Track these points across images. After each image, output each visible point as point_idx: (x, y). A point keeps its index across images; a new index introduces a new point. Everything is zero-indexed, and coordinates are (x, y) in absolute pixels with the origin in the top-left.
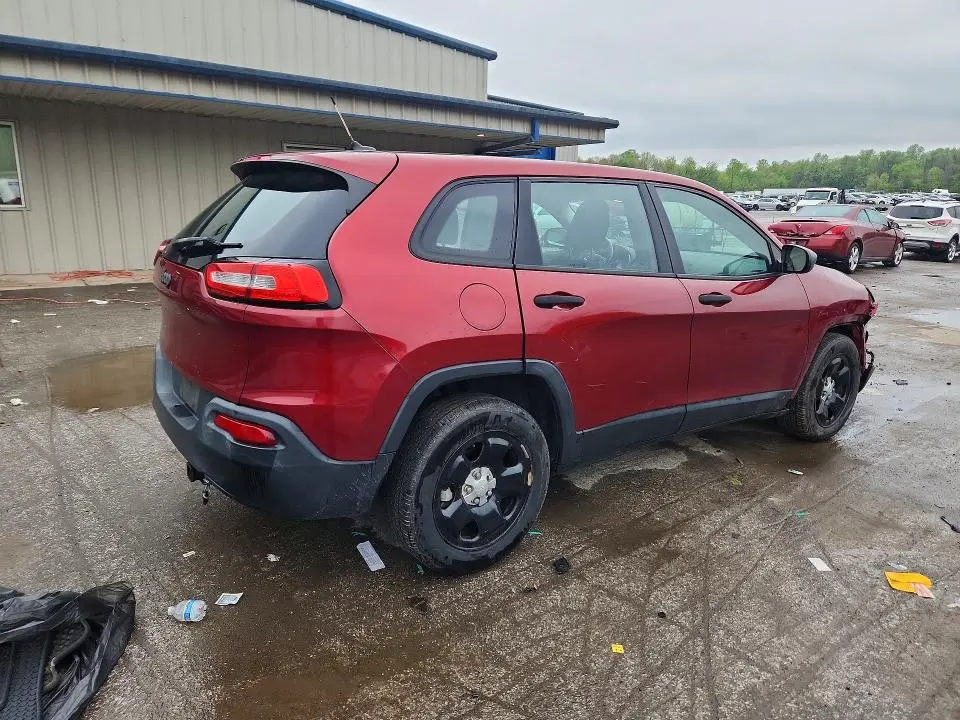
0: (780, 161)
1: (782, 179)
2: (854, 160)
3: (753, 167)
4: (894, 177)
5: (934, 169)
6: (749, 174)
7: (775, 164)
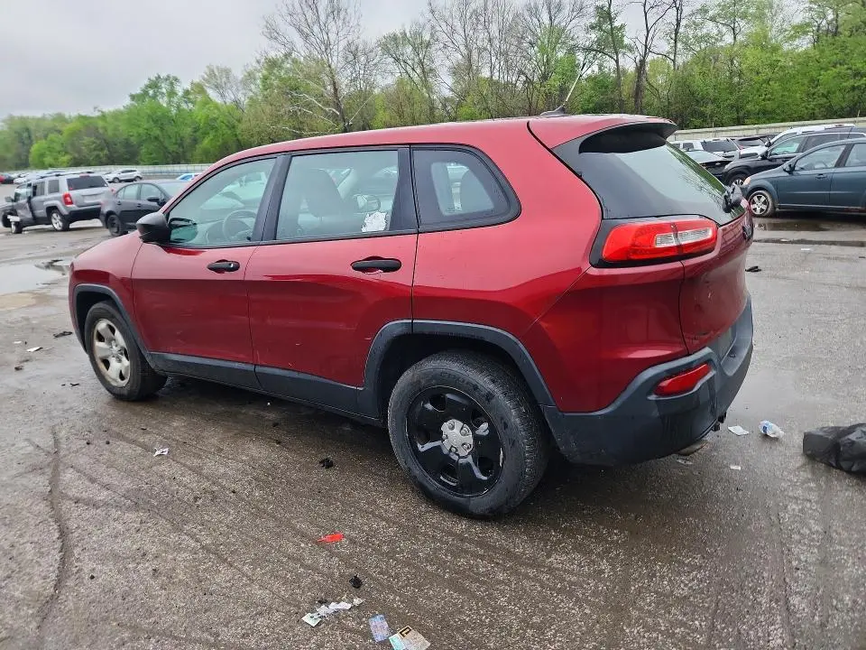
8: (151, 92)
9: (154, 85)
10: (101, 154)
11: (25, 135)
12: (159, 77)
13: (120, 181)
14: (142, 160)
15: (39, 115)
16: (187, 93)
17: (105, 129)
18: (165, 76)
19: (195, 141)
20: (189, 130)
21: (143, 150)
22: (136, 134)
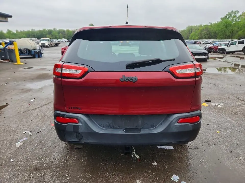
0: (22, 30)
1: (24, 35)
2: (42, 31)
3: (15, 32)
4: (52, 36)
5: (60, 34)
6: (14, 34)
7: (21, 31)
8: (228, 17)
9: (230, 14)
10: (207, 36)
11: (191, 31)
12: (233, 11)
13: (206, 44)
14: (218, 38)
15: (196, 25)
16: (240, 16)
17: (210, 28)
18: (235, 11)
19: (237, 32)
20: (236, 28)
21: (219, 35)
22: (218, 30)
